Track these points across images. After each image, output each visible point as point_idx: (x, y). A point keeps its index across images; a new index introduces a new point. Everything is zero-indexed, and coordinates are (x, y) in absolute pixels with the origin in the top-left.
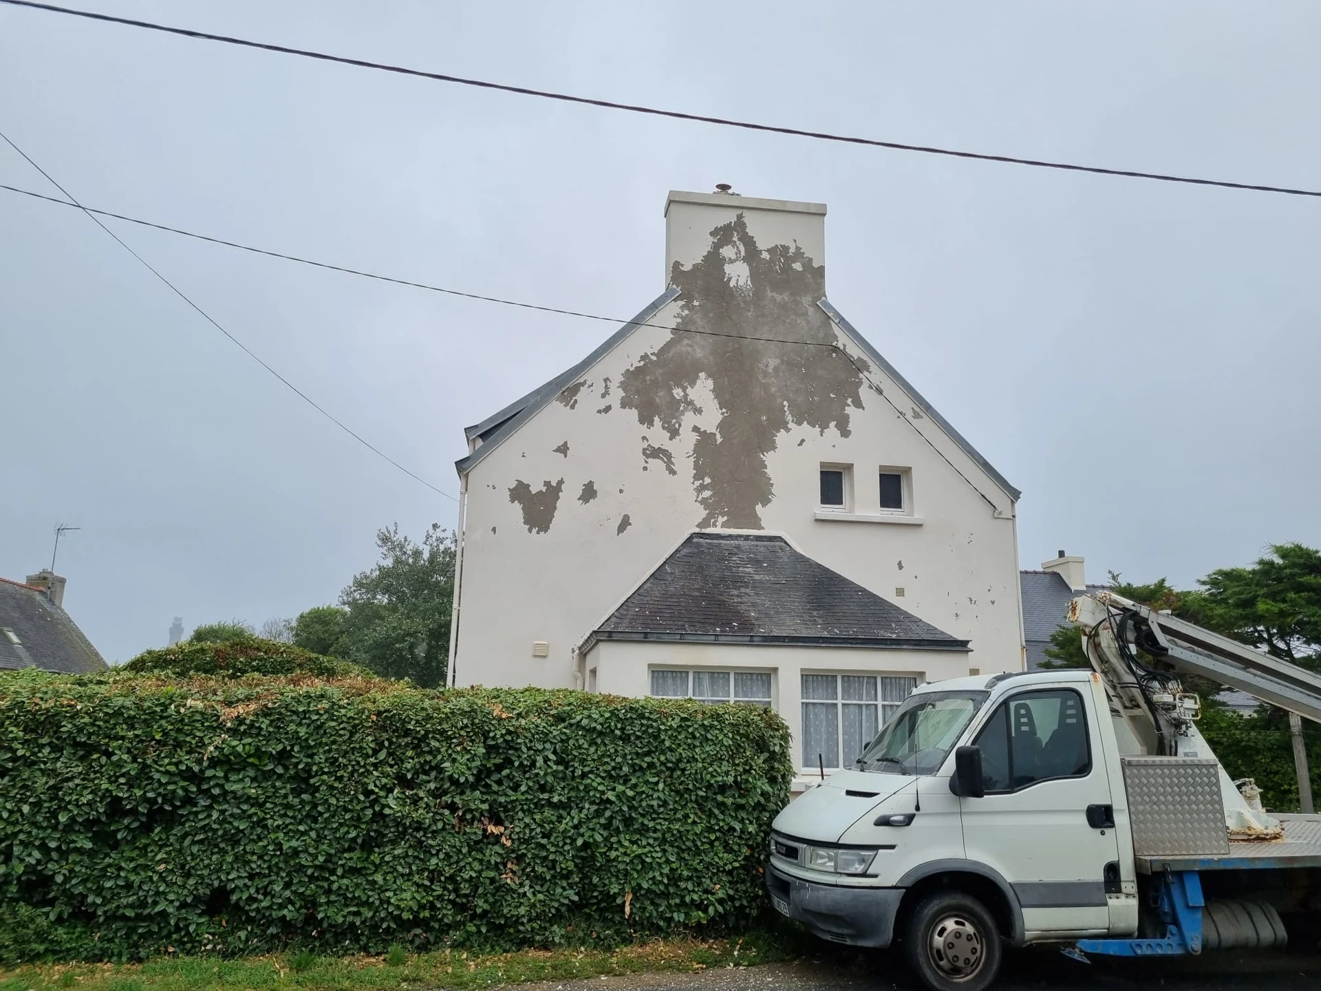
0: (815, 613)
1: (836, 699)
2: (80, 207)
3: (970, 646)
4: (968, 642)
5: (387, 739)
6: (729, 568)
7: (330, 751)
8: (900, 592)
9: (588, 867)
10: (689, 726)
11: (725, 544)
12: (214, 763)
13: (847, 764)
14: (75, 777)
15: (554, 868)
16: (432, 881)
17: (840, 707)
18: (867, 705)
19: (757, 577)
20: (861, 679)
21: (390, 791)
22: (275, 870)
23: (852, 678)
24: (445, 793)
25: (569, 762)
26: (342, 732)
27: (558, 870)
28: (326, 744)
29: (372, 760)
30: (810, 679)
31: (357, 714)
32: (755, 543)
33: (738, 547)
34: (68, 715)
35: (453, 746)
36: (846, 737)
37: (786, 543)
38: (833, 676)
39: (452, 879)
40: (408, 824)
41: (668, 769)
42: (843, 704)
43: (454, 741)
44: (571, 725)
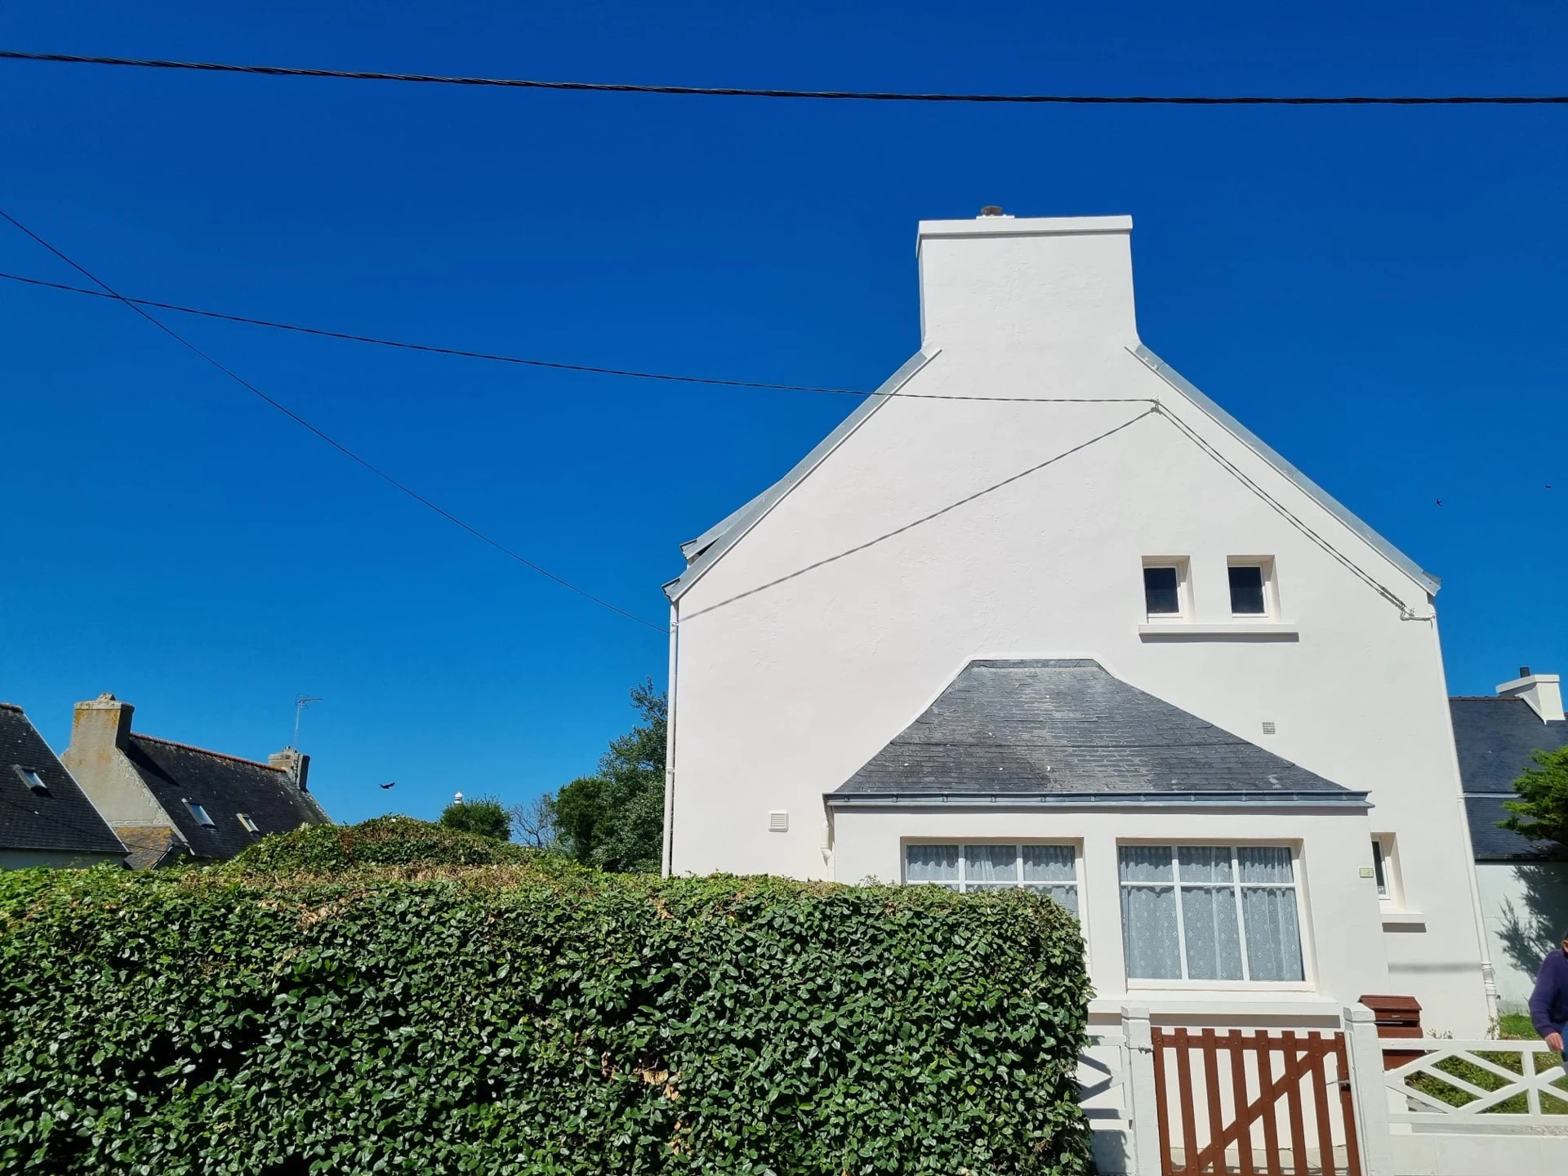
0: (1137, 760)
1: (1173, 881)
2: (118, 297)
3: (1369, 799)
4: (1365, 794)
5: (510, 950)
6: (1019, 704)
7: (431, 968)
8: (1269, 729)
9: (789, 1131)
10: (926, 926)
11: (1016, 674)
12: (286, 985)
13: (1193, 972)
14: (114, 1005)
15: (739, 1132)
16: (571, 1149)
17: (1178, 891)
18: (1219, 890)
19: (1058, 715)
20: (1208, 852)
21: (514, 1021)
22: (363, 1131)
23: (1196, 853)
24: (587, 1023)
25: (757, 979)
26: (450, 940)
27: (746, 1135)
28: (429, 957)
29: (490, 978)
30: (1131, 852)
31: (470, 916)
32: (1058, 670)
33: (1034, 676)
34: (107, 924)
35: (597, 957)
36: (1190, 934)
37: (1100, 667)
38: (1164, 848)
39: (598, 1147)
40: (536, 1069)
41: (899, 987)
42: (1184, 889)
43: (599, 951)
44: (761, 926)
